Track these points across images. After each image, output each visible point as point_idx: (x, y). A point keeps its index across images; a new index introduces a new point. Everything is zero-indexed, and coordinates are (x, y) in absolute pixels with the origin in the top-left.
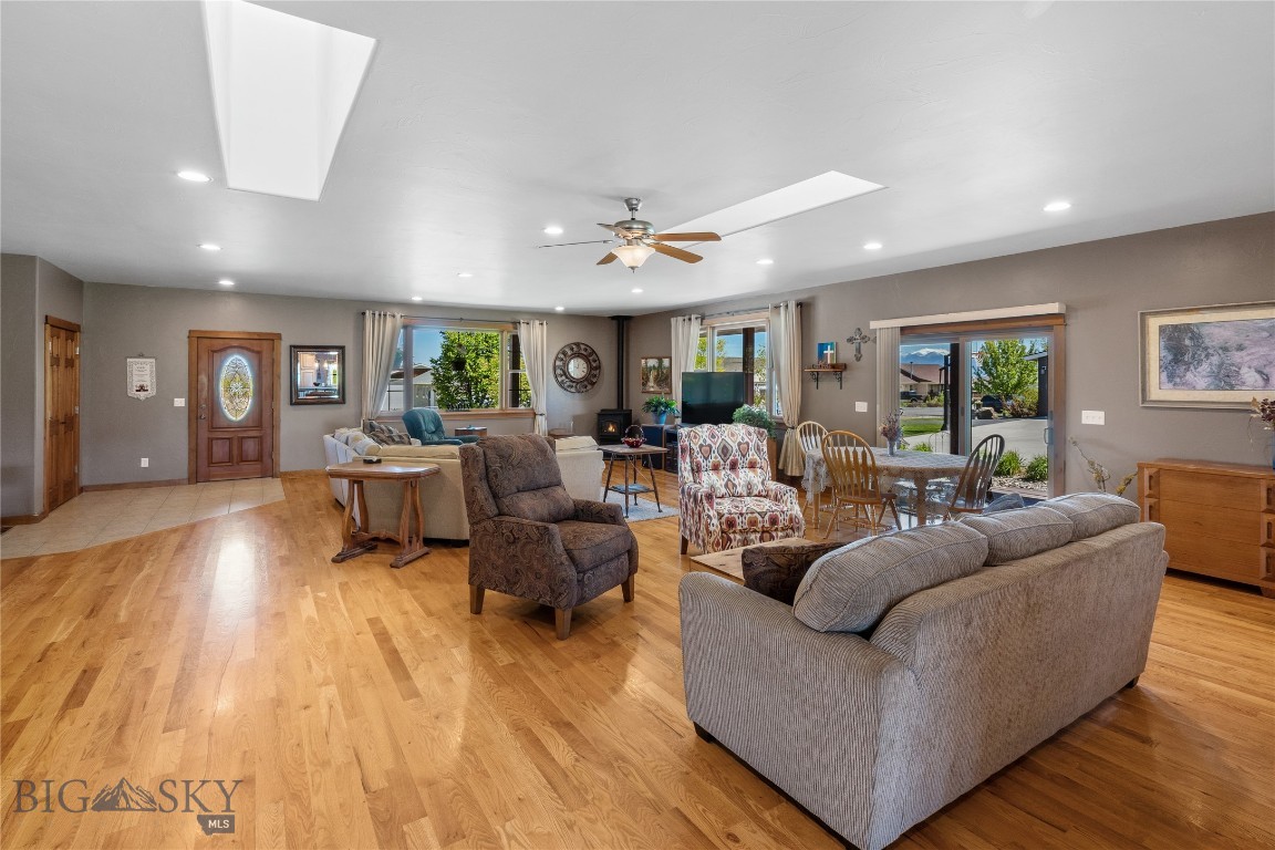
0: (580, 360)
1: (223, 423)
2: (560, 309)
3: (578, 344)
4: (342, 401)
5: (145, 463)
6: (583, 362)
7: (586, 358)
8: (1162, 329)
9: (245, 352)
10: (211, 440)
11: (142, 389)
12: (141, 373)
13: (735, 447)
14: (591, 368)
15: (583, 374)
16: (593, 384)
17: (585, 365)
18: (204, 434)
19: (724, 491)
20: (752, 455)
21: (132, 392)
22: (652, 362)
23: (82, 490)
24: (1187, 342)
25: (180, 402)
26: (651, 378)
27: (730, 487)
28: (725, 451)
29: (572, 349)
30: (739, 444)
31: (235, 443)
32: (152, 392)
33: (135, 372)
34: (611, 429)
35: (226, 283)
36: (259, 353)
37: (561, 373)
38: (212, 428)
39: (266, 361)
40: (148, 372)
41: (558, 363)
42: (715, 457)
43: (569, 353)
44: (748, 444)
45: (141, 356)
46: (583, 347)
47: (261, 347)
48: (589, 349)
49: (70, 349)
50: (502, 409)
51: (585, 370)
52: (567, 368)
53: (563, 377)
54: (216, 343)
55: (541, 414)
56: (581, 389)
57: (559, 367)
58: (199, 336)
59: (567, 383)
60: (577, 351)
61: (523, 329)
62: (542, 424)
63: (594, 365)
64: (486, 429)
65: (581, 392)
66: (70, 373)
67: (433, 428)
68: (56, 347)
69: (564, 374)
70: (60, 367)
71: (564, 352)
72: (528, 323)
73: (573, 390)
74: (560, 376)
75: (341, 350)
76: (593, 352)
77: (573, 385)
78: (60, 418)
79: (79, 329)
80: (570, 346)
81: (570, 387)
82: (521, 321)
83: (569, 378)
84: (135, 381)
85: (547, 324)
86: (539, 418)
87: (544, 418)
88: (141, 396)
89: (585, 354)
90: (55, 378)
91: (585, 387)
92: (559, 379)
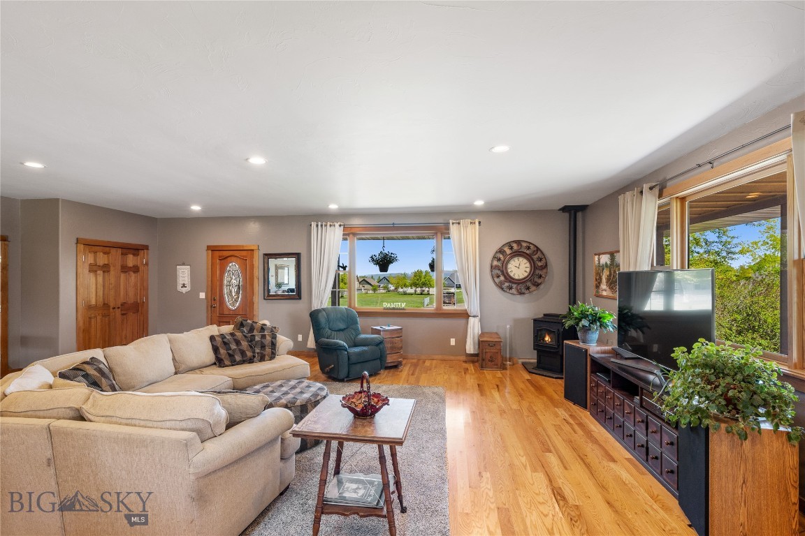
0: (521, 259)
1: (226, 312)
2: (479, 203)
3: (518, 242)
4: (298, 296)
6: (525, 261)
7: (529, 257)
9: (239, 260)
10: (219, 323)
11: (184, 286)
12: (184, 275)
14: (534, 267)
15: (526, 274)
16: (537, 285)
17: (528, 265)
18: (215, 318)
21: (179, 288)
22: (605, 259)
25: (202, 295)
26: (604, 280)
29: (511, 248)
32: (188, 289)
33: (181, 275)
34: (547, 339)
35: (196, 208)
36: (245, 260)
37: (500, 274)
38: (220, 314)
39: (249, 266)
40: (187, 275)
41: (495, 263)
43: (508, 251)
45: (184, 264)
46: (524, 245)
47: (246, 256)
48: (532, 247)
49: (131, 260)
50: (437, 309)
51: (528, 270)
52: (506, 268)
53: (502, 278)
54: (221, 255)
55: (474, 316)
56: (523, 291)
57: (497, 267)
58: (213, 249)
59: (507, 284)
60: (519, 249)
61: (454, 230)
62: (474, 327)
63: (540, 264)
64: (401, 329)
65: (524, 294)
66: (133, 275)
67: (342, 326)
68: (102, 259)
69: (503, 274)
70: (112, 272)
71: (501, 251)
72: (459, 223)
73: (514, 291)
74: (498, 277)
75: (297, 256)
76: (538, 249)
77: (514, 286)
78: (112, 305)
79: (146, 248)
80: (509, 245)
81: (511, 288)
82: (451, 222)
83: (509, 279)
84: (180, 281)
85: (480, 223)
86: (471, 320)
87: (477, 320)
88: (184, 290)
89: (528, 252)
90: (100, 279)
91: (528, 288)
92: (497, 280)
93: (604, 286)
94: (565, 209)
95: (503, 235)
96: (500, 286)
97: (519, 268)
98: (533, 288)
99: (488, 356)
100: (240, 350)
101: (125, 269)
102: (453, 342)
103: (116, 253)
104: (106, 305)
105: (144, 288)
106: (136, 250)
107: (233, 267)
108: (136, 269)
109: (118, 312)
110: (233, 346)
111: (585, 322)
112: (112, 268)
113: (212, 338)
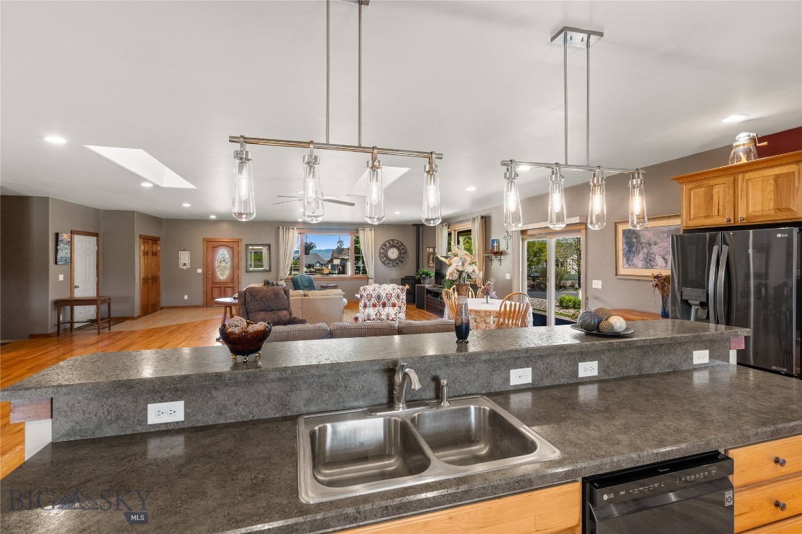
0: (394, 249)
1: (217, 281)
3: (393, 240)
4: (270, 270)
5: (186, 297)
6: (396, 250)
7: (398, 248)
8: (624, 231)
9: (227, 248)
10: (212, 288)
11: (185, 264)
12: (184, 258)
13: (384, 295)
14: (400, 253)
15: (396, 257)
16: (402, 262)
17: (397, 252)
18: (210, 286)
19: (374, 317)
20: (394, 300)
21: (181, 266)
22: (431, 250)
23: (162, 308)
24: (634, 240)
25: (200, 271)
26: (431, 259)
27: (378, 315)
28: (379, 297)
30: (387, 294)
31: (222, 289)
32: (188, 266)
33: (182, 257)
34: (407, 287)
35: (213, 217)
36: (232, 248)
37: (384, 256)
38: (214, 283)
39: (235, 252)
40: (188, 257)
41: (382, 251)
42: (373, 300)
43: (388, 245)
44: (391, 294)
45: (184, 250)
46: (396, 242)
47: (232, 246)
48: (399, 243)
49: (154, 248)
50: (351, 275)
51: (397, 254)
52: (387, 253)
53: (385, 259)
54: (214, 244)
55: (371, 278)
56: (395, 265)
57: (382, 253)
58: (207, 241)
59: (387, 262)
60: (393, 244)
61: (361, 233)
63: (403, 251)
65: (395, 267)
66: (155, 258)
68: (147, 248)
69: (385, 256)
70: (149, 256)
71: (385, 245)
72: (364, 229)
73: (391, 265)
74: (383, 258)
75: (269, 246)
76: (402, 244)
77: (391, 263)
78: (149, 277)
79: (159, 239)
80: (389, 242)
81: (389, 264)
82: (360, 228)
83: (388, 259)
84: (182, 261)
85: (375, 231)
86: (370, 280)
87: (373, 280)
88: (185, 267)
89: (397, 245)
90: (146, 261)
91: (397, 264)
92: (382, 260)
93: (431, 262)
94: (414, 225)
95: (385, 237)
96: (384, 263)
97: (393, 254)
98: (400, 264)
101: (153, 254)
103: (150, 242)
105: (158, 266)
106: (155, 240)
107: (223, 252)
108: (156, 254)
109: (151, 282)
111: (424, 276)
112: (149, 253)
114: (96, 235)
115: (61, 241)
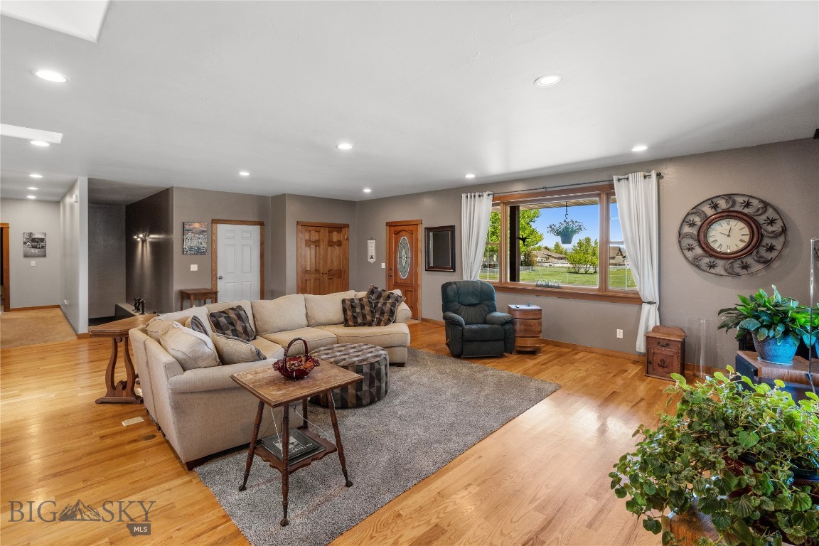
0: (733, 222)
1: (399, 281)
3: (729, 197)
4: (454, 270)
6: (741, 225)
7: (748, 219)
9: (407, 233)
14: (758, 233)
15: (742, 245)
16: (765, 261)
17: (746, 231)
18: (391, 286)
21: (369, 259)
25: (383, 265)
29: (715, 207)
32: (374, 259)
33: (370, 248)
36: (412, 234)
37: (693, 243)
38: (395, 283)
39: (414, 240)
40: (373, 248)
41: (687, 229)
43: (709, 211)
45: (372, 239)
46: (739, 200)
47: (413, 231)
48: (755, 203)
49: (335, 237)
50: (599, 290)
51: (747, 239)
52: (705, 236)
53: (699, 251)
54: (396, 229)
55: (649, 303)
56: (738, 270)
57: (689, 235)
58: (390, 225)
59: (706, 260)
60: (728, 208)
61: (620, 189)
62: (649, 318)
63: (770, 228)
64: (540, 310)
65: (737, 275)
66: (337, 248)
67: (474, 301)
68: (315, 236)
69: (701, 246)
70: (322, 246)
71: (696, 210)
72: (627, 179)
73: (719, 270)
74: (690, 249)
75: (452, 229)
76: (766, 205)
77: (720, 263)
78: (321, 271)
79: (347, 226)
80: (711, 202)
81: (712, 266)
82: (615, 178)
83: (710, 252)
84: (370, 254)
85: (659, 175)
86: (646, 307)
87: (653, 308)
88: (372, 261)
89: (746, 211)
90: (313, 251)
91: (746, 267)
92: (689, 254)
96: (695, 263)
97: (729, 236)
98: (757, 267)
99: (657, 359)
100: (362, 313)
101: (331, 243)
102: (620, 334)
103: (325, 232)
104: (317, 271)
105: (345, 258)
106: (339, 228)
107: (404, 239)
108: (339, 243)
109: (326, 277)
110: (358, 310)
112: (321, 243)
113: (344, 301)
114: (261, 224)
115: (188, 230)
